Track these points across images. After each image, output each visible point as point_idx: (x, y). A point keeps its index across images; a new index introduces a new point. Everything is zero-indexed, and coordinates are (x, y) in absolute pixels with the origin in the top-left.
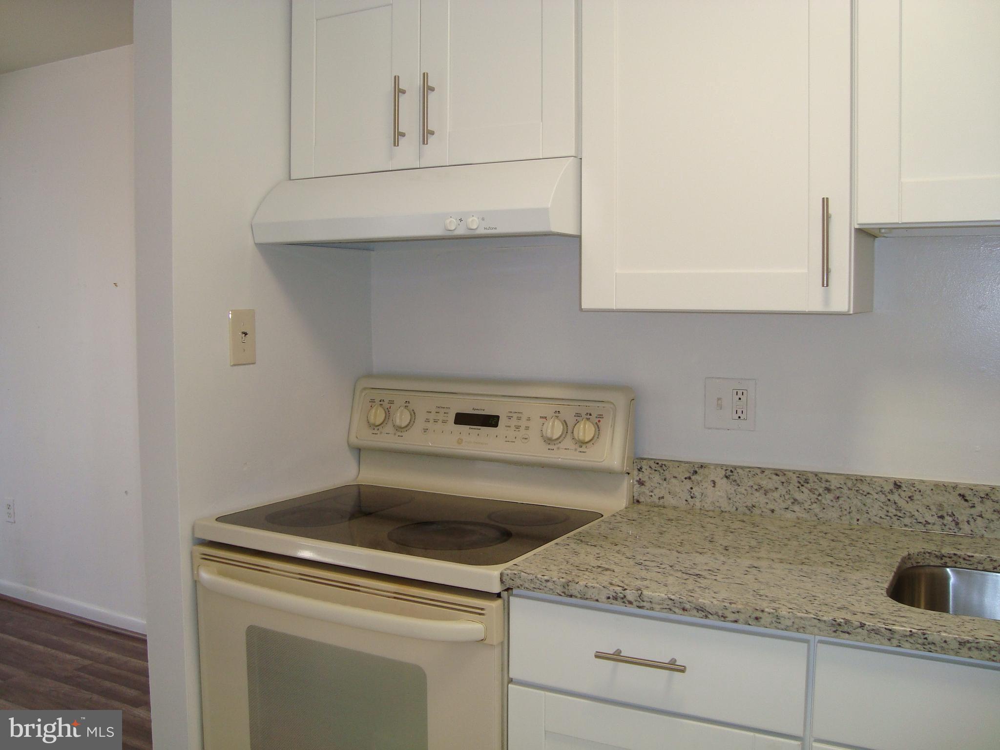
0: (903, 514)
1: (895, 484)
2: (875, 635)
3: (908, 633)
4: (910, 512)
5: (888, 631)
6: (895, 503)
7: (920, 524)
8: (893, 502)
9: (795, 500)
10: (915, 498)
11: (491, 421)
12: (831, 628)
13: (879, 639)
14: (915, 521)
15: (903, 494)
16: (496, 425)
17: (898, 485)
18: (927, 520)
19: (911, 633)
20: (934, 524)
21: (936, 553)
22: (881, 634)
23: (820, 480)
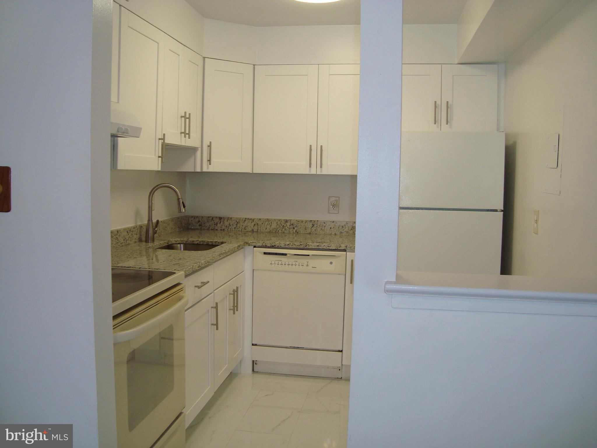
1: (117, 231)
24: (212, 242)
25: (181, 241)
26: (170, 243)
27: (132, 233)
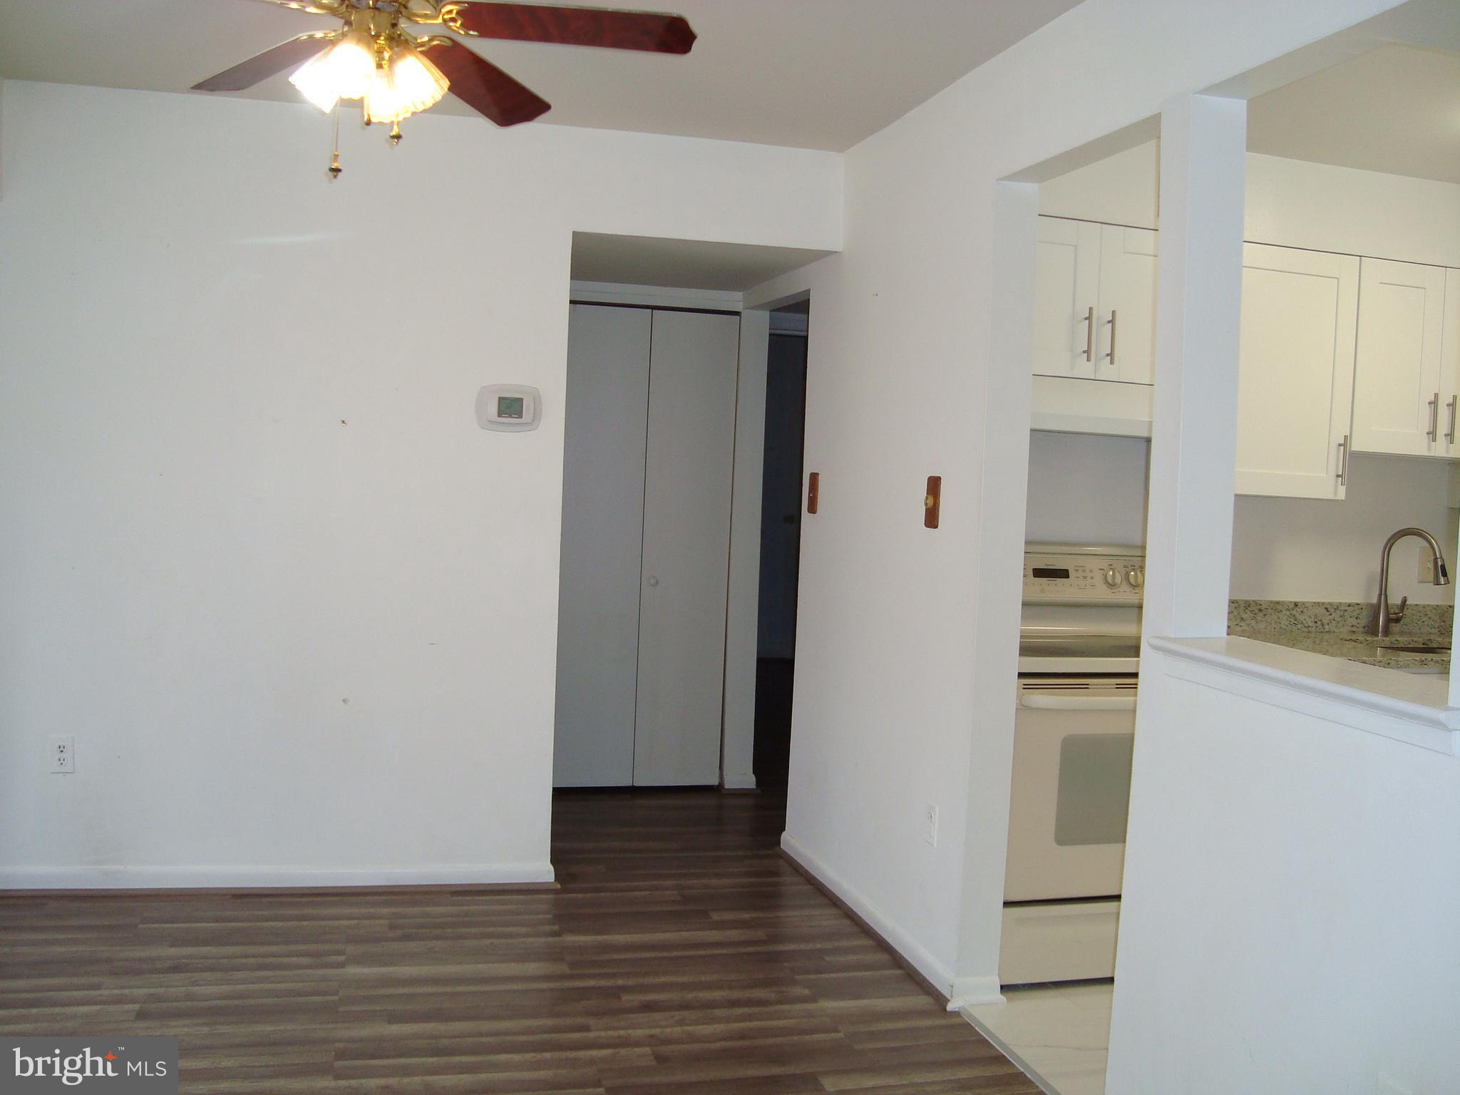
9: (1242, 618)
10: (1304, 612)
11: (1064, 574)
15: (1298, 610)
16: (1068, 577)
23: (1256, 604)
27: (1342, 613)
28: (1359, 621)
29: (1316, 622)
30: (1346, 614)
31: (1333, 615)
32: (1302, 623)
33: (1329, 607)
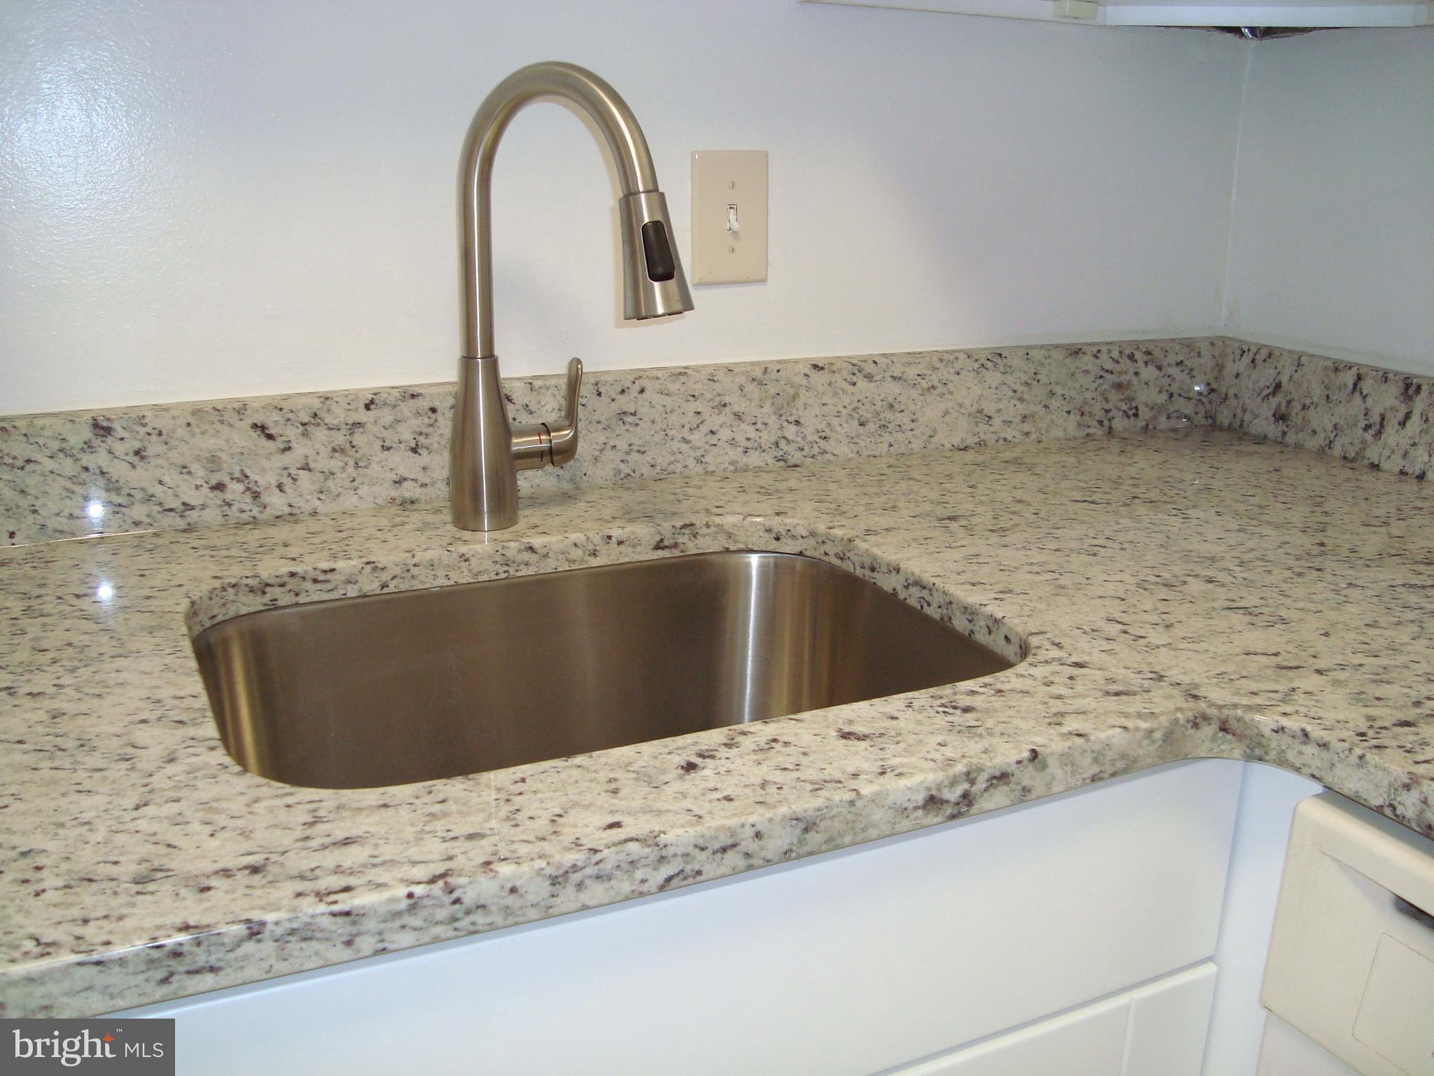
0: (127, 498)
1: (96, 425)
2: (304, 945)
3: (404, 904)
4: (143, 489)
5: (340, 920)
6: (103, 473)
7: (172, 514)
8: (98, 471)
10: (150, 452)
12: (150, 973)
13: (317, 954)
14: (158, 508)
15: (119, 448)
17: (103, 428)
18: (187, 500)
19: (411, 901)
20: (203, 507)
21: (250, 581)
22: (319, 935)
24: (970, 612)
25: (812, 541)
26: (707, 544)
27: (340, 439)
28: (425, 458)
29: (220, 487)
30: (358, 439)
31: (301, 449)
32: (150, 498)
33: (273, 421)
